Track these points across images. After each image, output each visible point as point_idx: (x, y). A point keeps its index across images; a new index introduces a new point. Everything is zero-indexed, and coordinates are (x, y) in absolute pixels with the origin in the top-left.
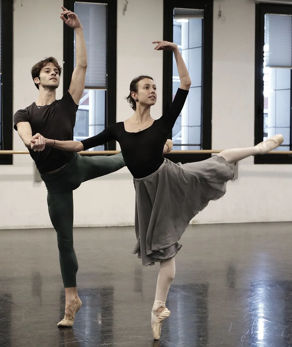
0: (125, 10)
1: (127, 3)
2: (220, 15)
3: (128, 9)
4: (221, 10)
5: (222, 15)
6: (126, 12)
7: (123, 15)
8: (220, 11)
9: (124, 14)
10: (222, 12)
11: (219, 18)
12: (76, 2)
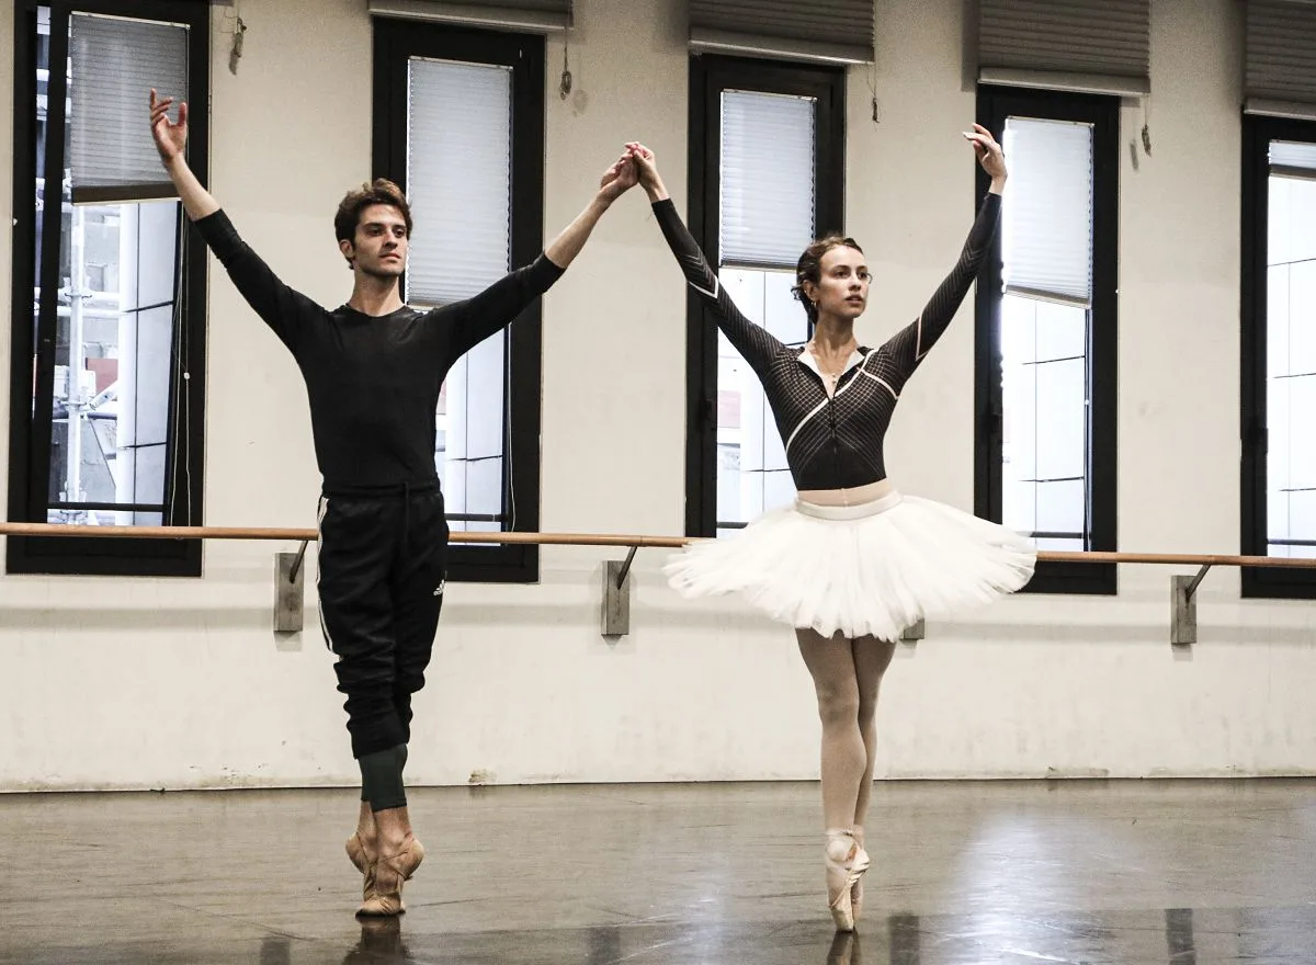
0: (236, 54)
1: (244, 28)
2: (566, 87)
3: (245, 49)
4: (569, 69)
5: (574, 87)
6: (241, 62)
7: (230, 73)
8: (567, 74)
9: (233, 67)
10: (573, 74)
11: (563, 97)
12: (74, 13)
